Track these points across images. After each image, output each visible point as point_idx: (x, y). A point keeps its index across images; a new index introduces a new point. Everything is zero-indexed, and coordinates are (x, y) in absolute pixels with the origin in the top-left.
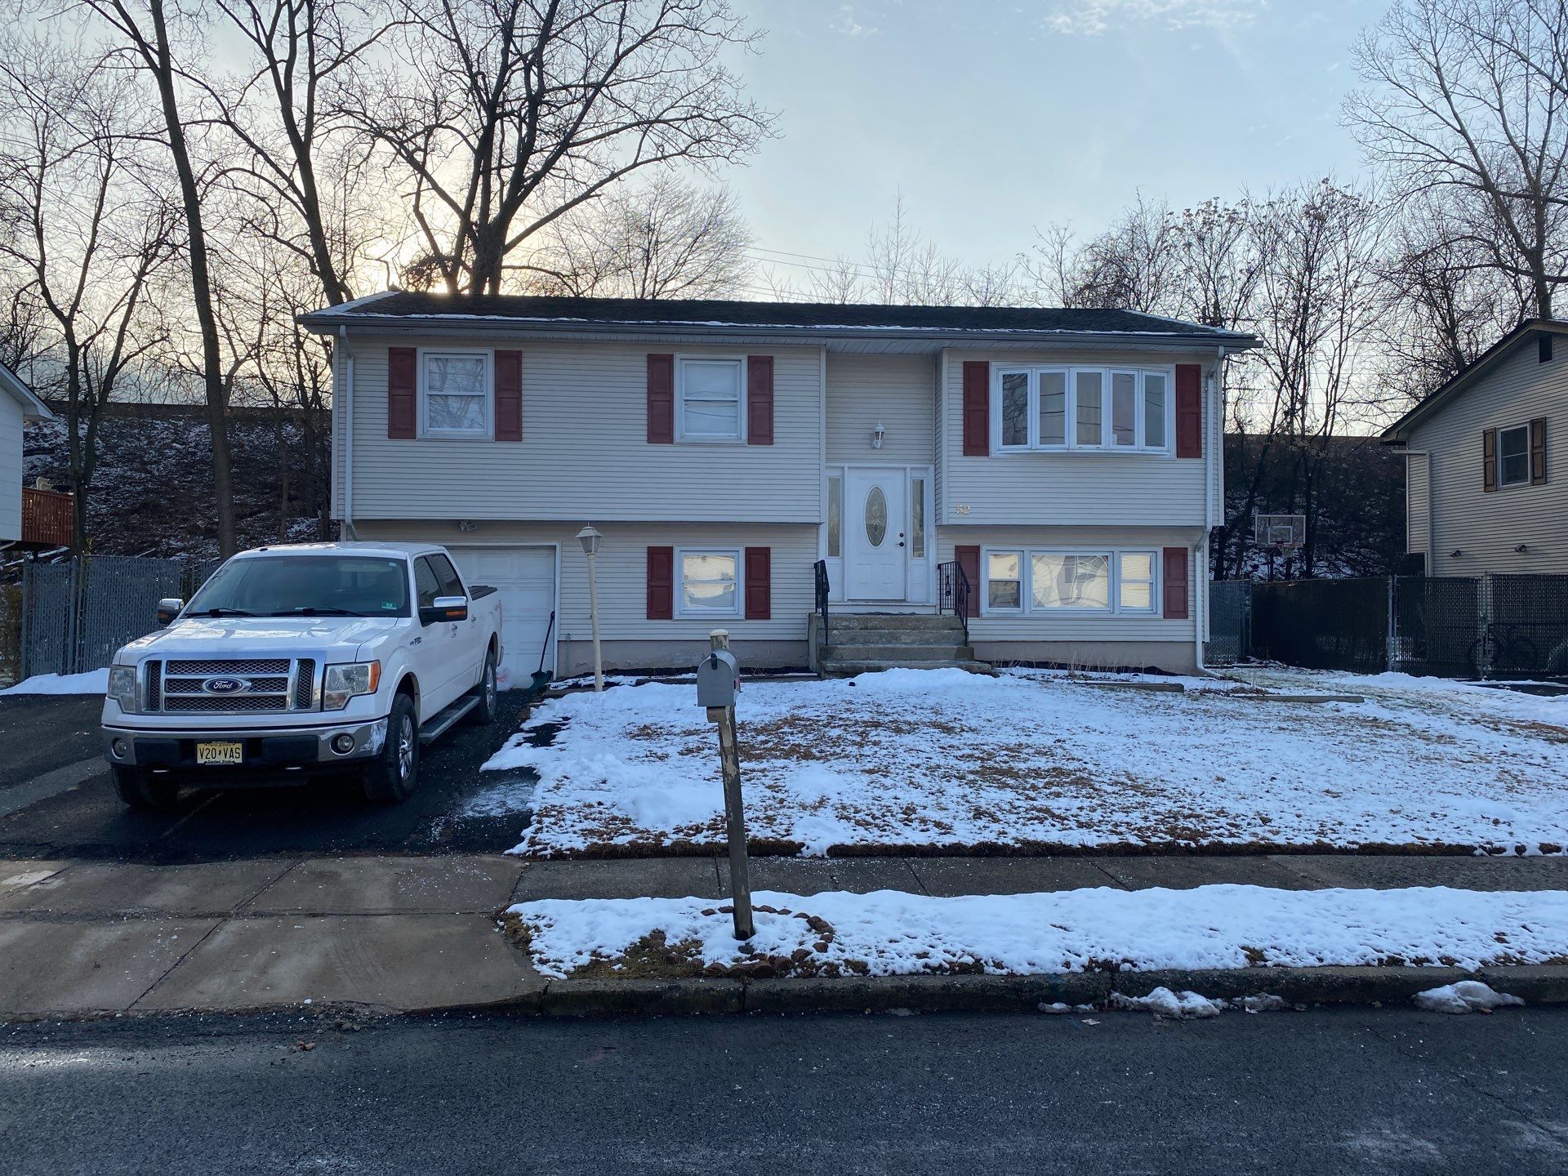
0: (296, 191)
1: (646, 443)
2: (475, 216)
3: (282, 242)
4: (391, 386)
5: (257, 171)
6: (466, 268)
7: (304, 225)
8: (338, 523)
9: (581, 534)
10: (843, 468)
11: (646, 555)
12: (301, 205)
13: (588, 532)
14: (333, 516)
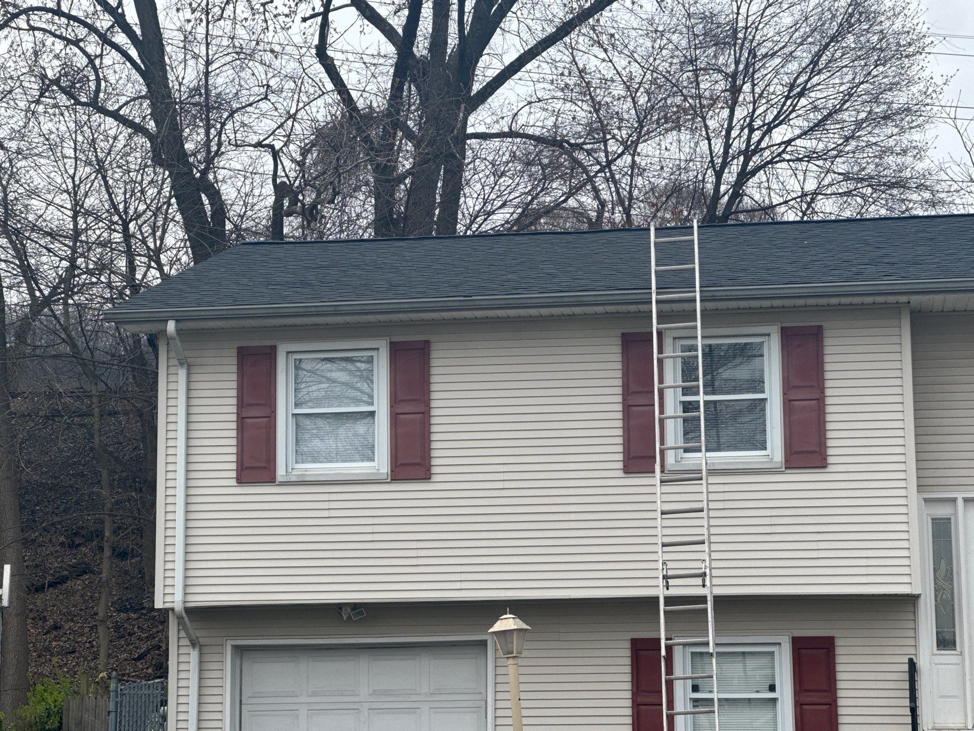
0: (127, 29)
1: (620, 473)
2: (421, 47)
3: (107, 113)
4: (241, 404)
5: (65, 9)
6: (409, 135)
7: (139, 85)
8: (165, 612)
9: (499, 626)
10: (954, 500)
11: (628, 653)
12: (134, 53)
13: (507, 623)
14: (158, 604)
